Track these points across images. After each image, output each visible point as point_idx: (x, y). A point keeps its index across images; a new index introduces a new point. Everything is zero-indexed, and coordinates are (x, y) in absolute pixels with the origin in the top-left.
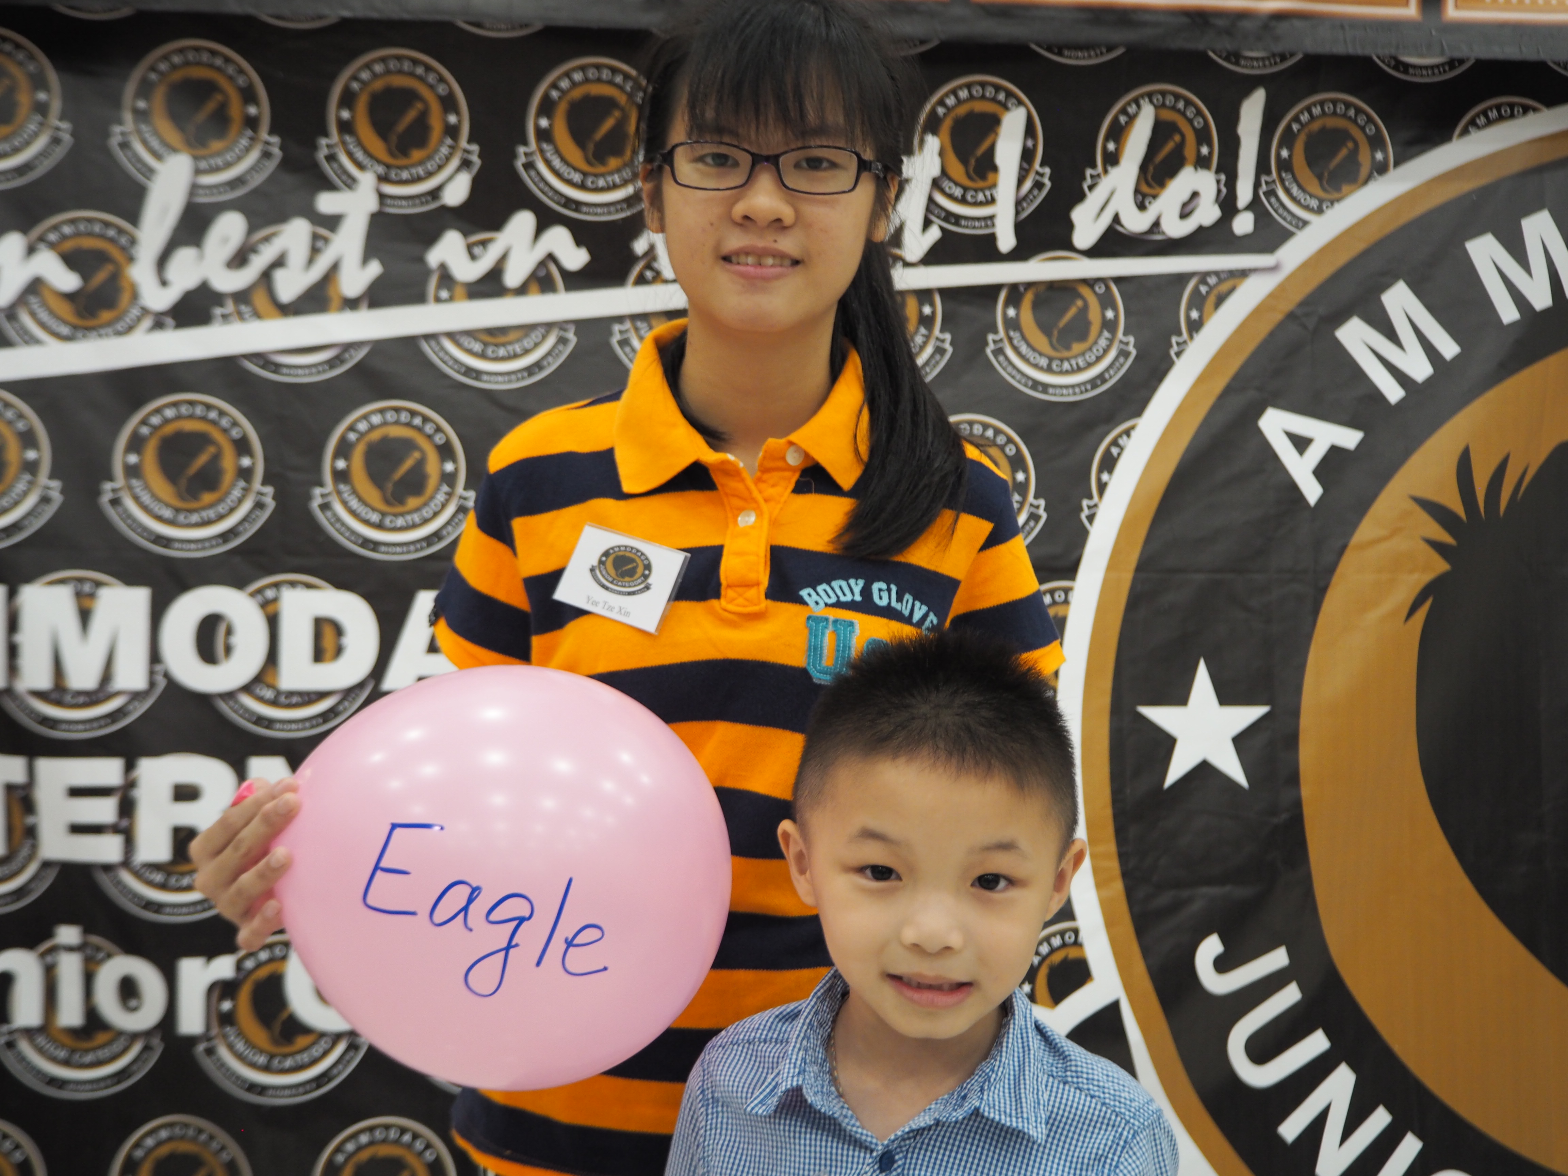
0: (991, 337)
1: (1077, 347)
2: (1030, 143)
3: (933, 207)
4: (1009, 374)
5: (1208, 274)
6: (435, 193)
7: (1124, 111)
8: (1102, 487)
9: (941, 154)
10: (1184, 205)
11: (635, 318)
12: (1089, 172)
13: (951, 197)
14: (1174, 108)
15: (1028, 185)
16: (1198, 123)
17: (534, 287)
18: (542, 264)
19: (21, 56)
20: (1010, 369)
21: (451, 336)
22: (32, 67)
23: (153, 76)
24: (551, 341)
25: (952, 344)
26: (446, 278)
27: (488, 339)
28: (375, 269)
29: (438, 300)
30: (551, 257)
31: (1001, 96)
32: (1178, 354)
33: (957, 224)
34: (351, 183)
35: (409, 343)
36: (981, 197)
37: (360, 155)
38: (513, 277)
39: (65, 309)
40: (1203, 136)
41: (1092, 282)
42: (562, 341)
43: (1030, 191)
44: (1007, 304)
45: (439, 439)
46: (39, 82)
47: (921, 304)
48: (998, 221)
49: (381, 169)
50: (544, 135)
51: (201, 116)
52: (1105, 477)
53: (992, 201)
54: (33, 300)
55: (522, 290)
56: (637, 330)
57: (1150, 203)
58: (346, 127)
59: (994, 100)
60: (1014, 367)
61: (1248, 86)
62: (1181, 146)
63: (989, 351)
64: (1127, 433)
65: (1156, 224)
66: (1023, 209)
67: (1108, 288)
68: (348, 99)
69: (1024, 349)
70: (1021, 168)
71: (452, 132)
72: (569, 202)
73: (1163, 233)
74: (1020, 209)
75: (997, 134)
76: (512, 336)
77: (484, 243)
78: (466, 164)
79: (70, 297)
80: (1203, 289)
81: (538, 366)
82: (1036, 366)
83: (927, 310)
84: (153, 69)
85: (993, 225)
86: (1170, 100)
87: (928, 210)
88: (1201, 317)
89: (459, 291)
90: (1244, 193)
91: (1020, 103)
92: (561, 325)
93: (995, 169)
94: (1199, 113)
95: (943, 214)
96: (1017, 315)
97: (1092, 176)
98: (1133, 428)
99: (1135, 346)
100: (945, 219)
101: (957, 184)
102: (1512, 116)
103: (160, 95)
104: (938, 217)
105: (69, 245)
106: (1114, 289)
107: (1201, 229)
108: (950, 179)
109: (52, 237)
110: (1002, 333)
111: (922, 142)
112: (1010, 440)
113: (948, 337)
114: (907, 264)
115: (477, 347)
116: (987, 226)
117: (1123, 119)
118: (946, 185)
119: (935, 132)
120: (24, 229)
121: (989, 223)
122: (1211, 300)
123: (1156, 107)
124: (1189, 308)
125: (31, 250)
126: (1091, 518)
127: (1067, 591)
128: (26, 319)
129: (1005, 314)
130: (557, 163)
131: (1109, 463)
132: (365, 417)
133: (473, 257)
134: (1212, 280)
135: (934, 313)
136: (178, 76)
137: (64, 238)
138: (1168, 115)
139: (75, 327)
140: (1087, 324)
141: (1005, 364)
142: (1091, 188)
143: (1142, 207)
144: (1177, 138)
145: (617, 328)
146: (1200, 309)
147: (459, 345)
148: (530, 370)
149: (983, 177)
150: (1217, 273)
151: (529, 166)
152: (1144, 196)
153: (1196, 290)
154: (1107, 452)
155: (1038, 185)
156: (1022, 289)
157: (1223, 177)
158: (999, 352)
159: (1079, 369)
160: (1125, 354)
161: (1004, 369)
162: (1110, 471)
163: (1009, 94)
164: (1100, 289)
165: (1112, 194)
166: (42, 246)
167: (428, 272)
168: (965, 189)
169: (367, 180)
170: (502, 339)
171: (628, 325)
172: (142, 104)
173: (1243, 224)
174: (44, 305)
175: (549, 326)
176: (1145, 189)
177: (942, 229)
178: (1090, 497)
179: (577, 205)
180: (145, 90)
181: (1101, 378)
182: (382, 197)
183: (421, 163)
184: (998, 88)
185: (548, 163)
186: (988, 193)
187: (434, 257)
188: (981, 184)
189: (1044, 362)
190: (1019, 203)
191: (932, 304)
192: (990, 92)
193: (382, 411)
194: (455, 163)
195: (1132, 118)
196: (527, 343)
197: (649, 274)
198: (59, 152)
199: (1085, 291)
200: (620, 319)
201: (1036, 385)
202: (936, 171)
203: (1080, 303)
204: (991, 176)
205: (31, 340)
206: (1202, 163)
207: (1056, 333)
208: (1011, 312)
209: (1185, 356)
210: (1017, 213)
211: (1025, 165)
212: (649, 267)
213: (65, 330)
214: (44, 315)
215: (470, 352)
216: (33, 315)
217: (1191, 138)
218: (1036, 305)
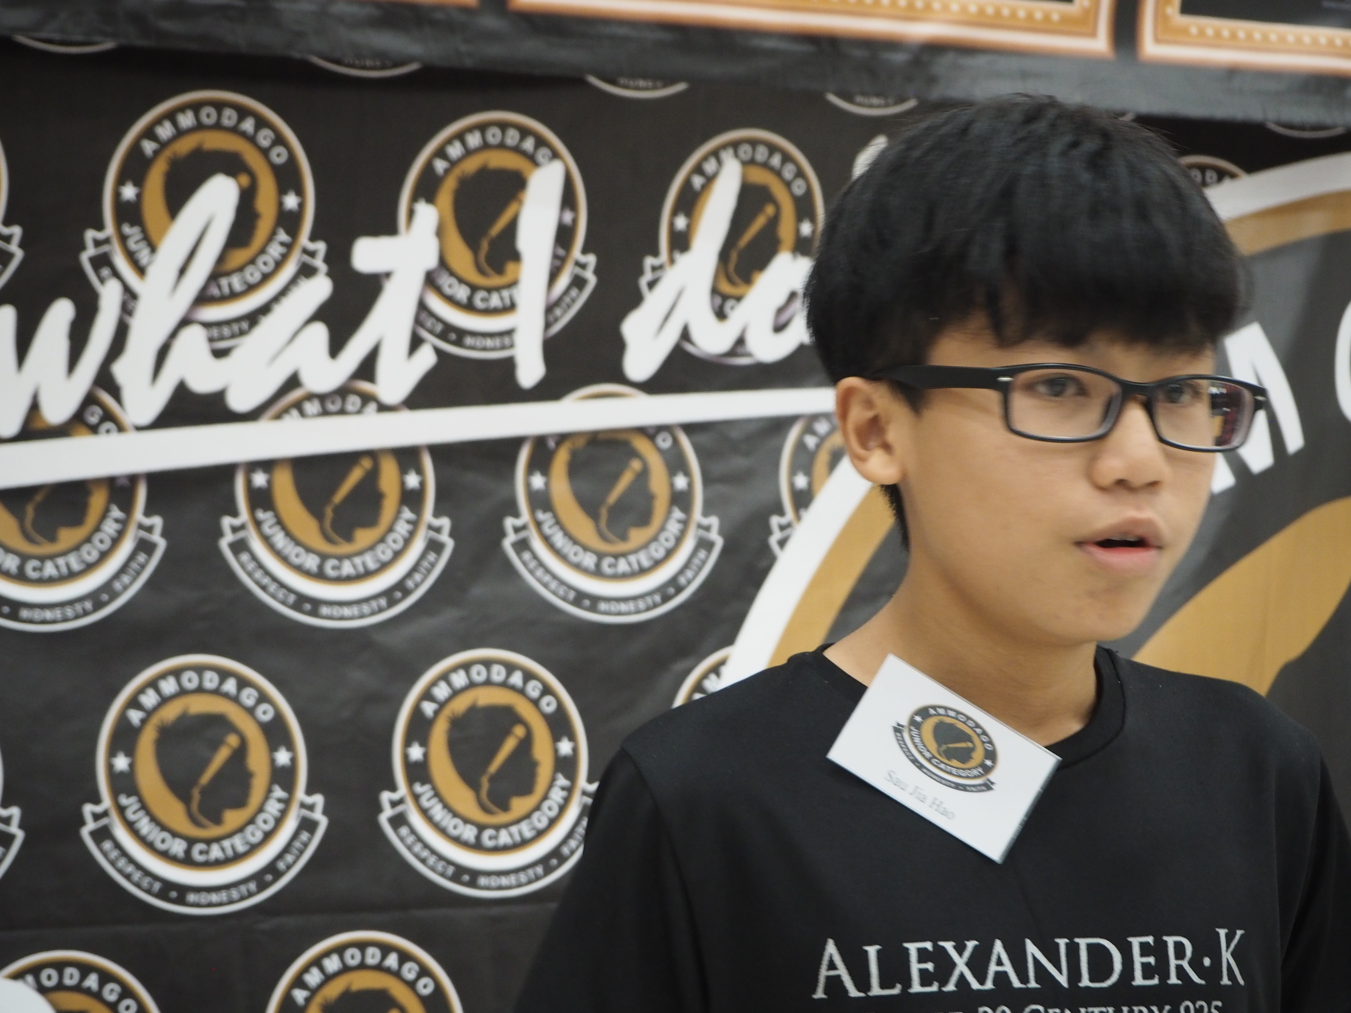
0: (509, 522)
1: (637, 536)
3: (424, 316)
4: (539, 580)
5: (814, 418)
7: (698, 170)
9: (440, 233)
10: (780, 311)
12: (649, 261)
13: (451, 300)
14: (766, 165)
15: (564, 281)
16: (799, 187)
20: (540, 572)
25: (452, 535)
31: (529, 145)
32: (782, 543)
33: (459, 343)
36: (495, 301)
40: (804, 207)
41: (651, 431)
43: (566, 292)
44: (531, 469)
47: (404, 471)
48: (519, 338)
53: (510, 307)
57: (732, 308)
59: (517, 150)
60: (547, 571)
61: (862, 132)
62: (774, 222)
63: (507, 544)
64: (715, 670)
65: (740, 341)
66: (556, 320)
67: (676, 441)
69: (559, 539)
70: (555, 256)
73: (749, 355)
74: (551, 318)
75: (520, 203)
80: (811, 441)
82: (578, 567)
83: (412, 480)
85: (512, 346)
86: (762, 153)
87: (418, 322)
88: (810, 484)
91: (555, 155)
93: (516, 256)
94: (800, 174)
95: (439, 328)
96: (547, 484)
97: (654, 269)
98: (723, 662)
99: (721, 532)
100: (443, 336)
101: (461, 281)
104: (431, 332)
106: (686, 443)
108: (452, 274)
110: (525, 517)
111: (411, 214)
112: (547, 690)
113: (445, 522)
114: (383, 408)
116: (503, 348)
117: (698, 181)
118: (446, 281)
119: (430, 199)
121: (507, 341)
122: (823, 458)
123: (745, 164)
124: (792, 472)
129: (528, 485)
134: (820, 428)
135: (423, 484)
138: (759, 176)
140: (650, 498)
141: (533, 564)
142: (652, 285)
143: (721, 315)
144: (770, 210)
146: (808, 472)
149: (500, 270)
150: (827, 416)
152: (725, 298)
153: (801, 444)
155: (578, 282)
156: (551, 444)
158: (522, 546)
159: (642, 571)
160: (704, 545)
161: (532, 572)
163: (541, 142)
164: (665, 442)
165: (680, 294)
168: (474, 289)
176: (726, 287)
177: (438, 351)
181: (674, 585)
184: (525, 132)
186: (505, 293)
188: (496, 281)
189: (589, 560)
190: (549, 309)
191: (420, 471)
192: (512, 137)
195: (710, 180)
199: (641, 445)
201: (580, 598)
202: (432, 262)
203: (636, 465)
204: (510, 267)
206: (800, 246)
207: (604, 513)
208: (538, 481)
209: (790, 545)
210: (548, 325)
211: (561, 252)
217: (788, 209)
218: (574, 470)
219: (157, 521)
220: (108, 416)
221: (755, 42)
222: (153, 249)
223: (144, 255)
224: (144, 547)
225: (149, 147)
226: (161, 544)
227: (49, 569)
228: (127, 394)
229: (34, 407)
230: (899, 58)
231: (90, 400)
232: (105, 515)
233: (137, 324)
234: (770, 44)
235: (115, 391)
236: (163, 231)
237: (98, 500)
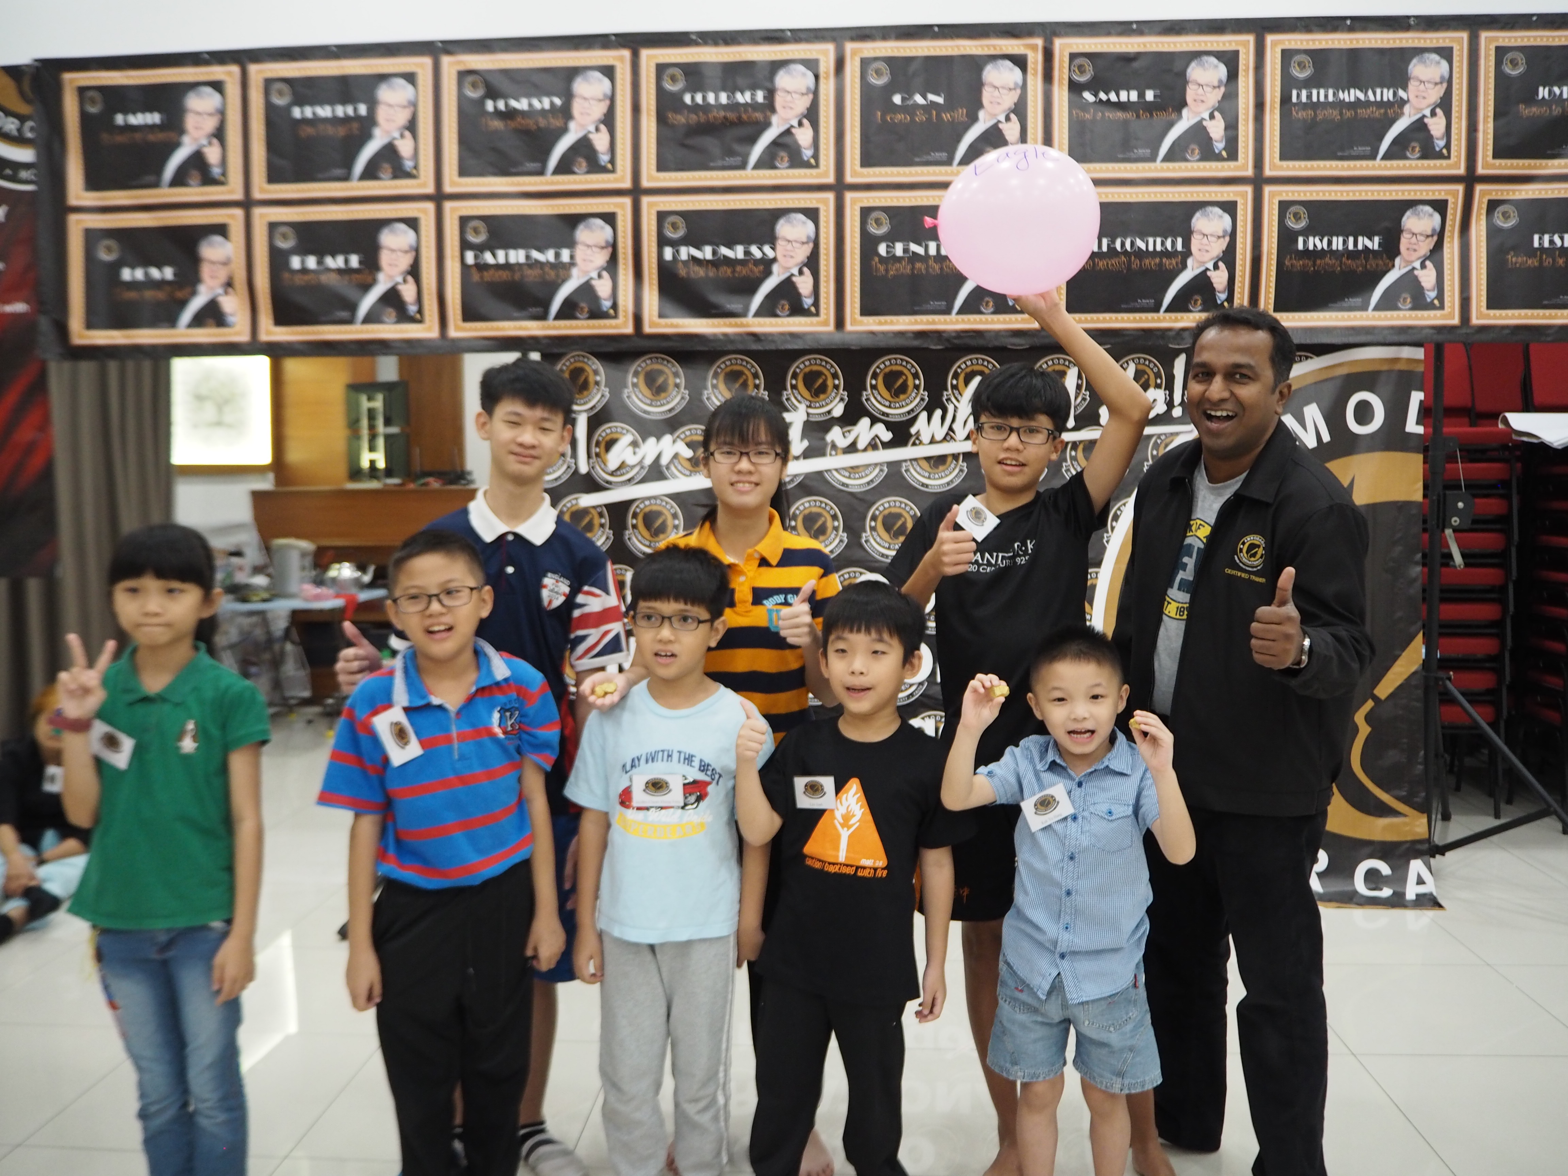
0: (1064, 464)
2: (1080, 382)
5: (1161, 434)
6: (829, 412)
8: (1113, 528)
11: (911, 460)
14: (1144, 364)
15: (1079, 399)
16: (1156, 370)
17: (870, 448)
18: (873, 439)
19: (669, 365)
21: (836, 470)
22: (674, 370)
23: (719, 370)
24: (877, 470)
26: (834, 446)
27: (851, 470)
28: (806, 443)
29: (831, 455)
30: (877, 436)
31: (1067, 363)
32: (1147, 470)
34: (795, 409)
35: (820, 474)
37: (799, 398)
38: (861, 445)
39: (687, 465)
40: (1158, 375)
42: (881, 470)
43: (1081, 402)
44: (1071, 450)
45: (832, 512)
46: (676, 375)
49: (808, 403)
50: (874, 387)
51: (737, 385)
52: (1114, 524)
54: (676, 461)
55: (865, 450)
56: (913, 465)
58: (794, 387)
59: (1063, 365)
61: (1177, 353)
62: (1148, 380)
63: (1063, 470)
64: (1124, 504)
66: (1078, 410)
68: (795, 376)
71: (836, 387)
72: (884, 414)
75: (1065, 379)
76: (861, 469)
77: (849, 431)
78: (842, 400)
79: (690, 460)
80: (1159, 441)
81: (872, 481)
84: (719, 367)
86: (1142, 361)
88: (1157, 453)
89: (839, 451)
90: (1177, 399)
91: (1075, 366)
92: (881, 464)
94: (1155, 365)
96: (1076, 454)
98: (1127, 502)
102: (1301, 361)
103: (721, 377)
105: (688, 439)
107: (1158, 415)
109: (682, 436)
110: (1069, 463)
115: (847, 474)
120: (672, 433)
122: (1162, 446)
123: (1136, 364)
124: (1152, 450)
125: (674, 442)
126: (1108, 542)
127: (1097, 573)
128: (673, 468)
129: (1070, 454)
130: (879, 398)
131: (1116, 518)
132: (803, 504)
133: (844, 436)
134: (1163, 437)
136: (728, 369)
137: (686, 436)
138: (1141, 367)
139: (691, 471)
144: (1146, 376)
145: (904, 464)
146: (1157, 450)
147: (840, 474)
148: (868, 483)
150: (1165, 434)
151: (867, 400)
153: (1156, 442)
154: (1116, 513)
155: (1084, 399)
156: (1078, 443)
157: (1167, 392)
158: (1068, 470)
162: (1116, 521)
163: (1070, 362)
166: (678, 440)
167: (826, 444)
169: (802, 407)
170: (857, 470)
171: (909, 463)
172: (715, 381)
173: (1177, 412)
174: (680, 463)
175: (876, 465)
178: (1107, 532)
179: (887, 415)
180: (716, 376)
182: (808, 414)
183: (825, 400)
184: (1065, 360)
185: (875, 398)
187: (829, 437)
190: (1075, 407)
192: (1062, 362)
193: (809, 502)
194: (838, 399)
195: (1125, 369)
196: (867, 472)
197: (917, 442)
198: (684, 403)
200: (905, 461)
205: (674, 477)
206: (1158, 386)
208: (1073, 453)
210: (1075, 411)
212: (917, 438)
213: (688, 473)
214: (680, 467)
215: (844, 476)
216: (676, 467)
217: (1152, 376)
218: (1084, 450)
219: (965, 464)
220: (952, 438)
221: (1125, 333)
222: (961, 395)
223: (959, 397)
224: (961, 471)
225: (959, 370)
226: (966, 470)
227: (937, 476)
228: (957, 433)
229: (933, 437)
230: (1171, 334)
231: (947, 434)
232: (952, 462)
233: (958, 415)
234: (1128, 333)
235: (953, 432)
236: (964, 391)
237: (950, 459)
